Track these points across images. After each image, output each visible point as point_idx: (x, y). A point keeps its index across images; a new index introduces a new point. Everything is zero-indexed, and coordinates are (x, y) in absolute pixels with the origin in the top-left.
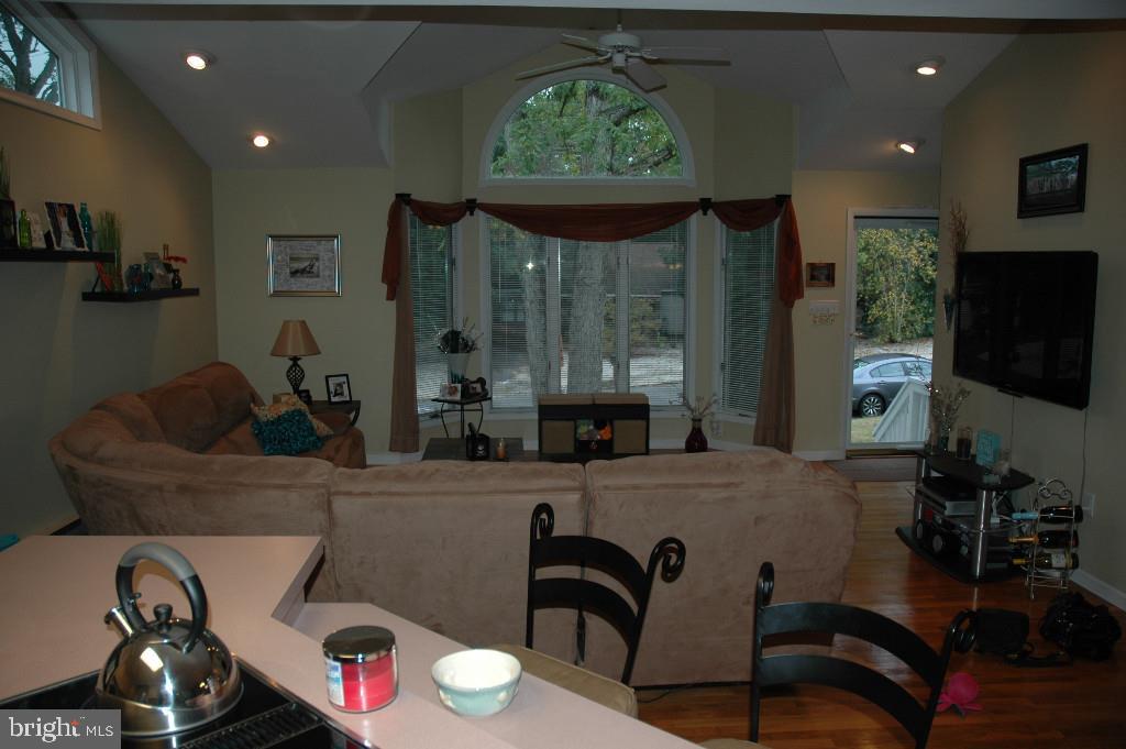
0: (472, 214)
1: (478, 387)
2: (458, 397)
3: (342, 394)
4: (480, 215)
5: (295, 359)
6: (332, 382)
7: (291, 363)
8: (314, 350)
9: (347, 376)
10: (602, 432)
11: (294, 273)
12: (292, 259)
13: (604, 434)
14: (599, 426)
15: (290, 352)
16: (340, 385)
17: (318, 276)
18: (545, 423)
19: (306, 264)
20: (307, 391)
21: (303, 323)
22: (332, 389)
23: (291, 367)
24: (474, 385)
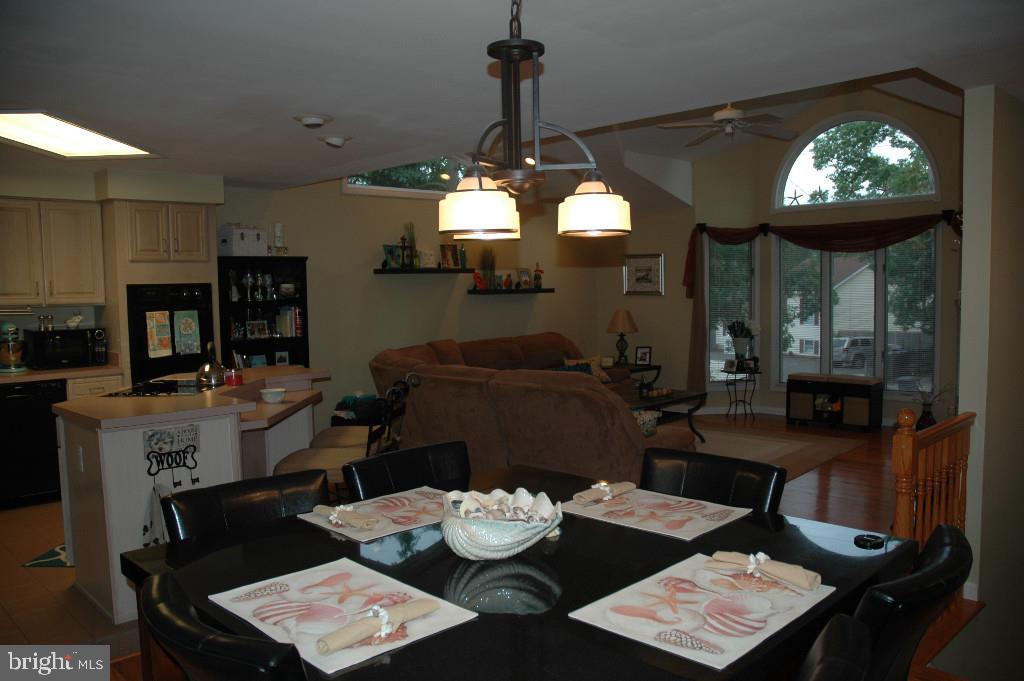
0: (766, 235)
1: (752, 364)
2: (734, 369)
3: (645, 360)
4: (773, 237)
5: (622, 335)
6: (640, 351)
7: (619, 338)
8: (634, 329)
9: (650, 348)
10: (834, 405)
11: (638, 280)
12: (637, 270)
13: (836, 407)
14: (832, 401)
15: (620, 330)
16: (645, 354)
17: (650, 281)
18: (792, 395)
19: (644, 273)
20: (626, 357)
21: (628, 312)
22: (639, 355)
23: (618, 342)
24: (749, 362)
